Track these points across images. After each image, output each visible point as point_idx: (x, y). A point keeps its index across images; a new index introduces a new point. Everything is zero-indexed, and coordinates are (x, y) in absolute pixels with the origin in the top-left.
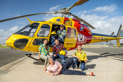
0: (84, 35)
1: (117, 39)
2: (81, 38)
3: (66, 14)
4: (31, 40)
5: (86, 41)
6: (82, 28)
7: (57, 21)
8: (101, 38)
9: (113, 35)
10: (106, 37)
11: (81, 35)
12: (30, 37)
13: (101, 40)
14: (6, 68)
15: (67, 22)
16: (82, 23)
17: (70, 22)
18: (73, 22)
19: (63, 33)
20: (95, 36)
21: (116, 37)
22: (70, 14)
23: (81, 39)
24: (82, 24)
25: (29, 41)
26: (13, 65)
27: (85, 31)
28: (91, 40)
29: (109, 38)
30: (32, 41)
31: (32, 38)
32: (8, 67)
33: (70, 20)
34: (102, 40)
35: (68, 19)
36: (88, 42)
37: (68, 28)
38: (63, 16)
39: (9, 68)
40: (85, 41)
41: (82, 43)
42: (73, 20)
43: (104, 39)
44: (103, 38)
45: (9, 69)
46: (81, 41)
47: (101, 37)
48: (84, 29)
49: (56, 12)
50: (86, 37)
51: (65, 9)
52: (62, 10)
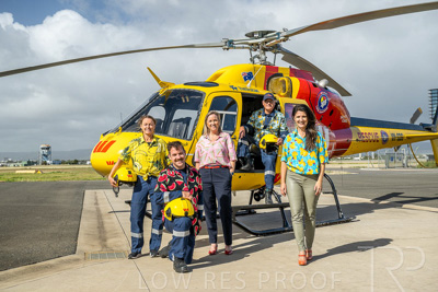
0: (328, 125)
1: (432, 139)
3: (265, 50)
5: (333, 150)
6: (323, 103)
8: (379, 135)
9: (417, 123)
10: (396, 131)
12: (185, 142)
13: (380, 142)
15: (273, 79)
16: (322, 83)
17: (284, 82)
18: (296, 82)
19: (276, 122)
20: (362, 129)
21: (429, 130)
24: (320, 88)
27: (332, 112)
28: (346, 145)
29: (406, 133)
30: (191, 154)
31: (190, 143)
33: (281, 75)
34: (385, 142)
35: (276, 69)
36: (340, 150)
37: (286, 105)
40: (330, 149)
42: (293, 72)
43: (390, 137)
44: (385, 134)
47: (378, 130)
48: (329, 104)
49: (230, 44)
50: (333, 135)
51: (263, 34)
52: (251, 35)
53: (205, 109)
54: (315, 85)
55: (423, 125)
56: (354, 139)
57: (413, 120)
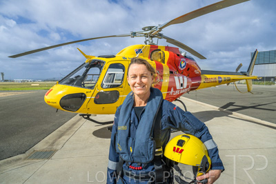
0: (188, 76)
2: (182, 82)
3: (152, 37)
4: (90, 95)
5: (190, 88)
6: (183, 64)
7: (137, 53)
8: (217, 80)
9: (239, 71)
10: (226, 76)
11: (181, 78)
12: (89, 90)
14: (49, 144)
15: (154, 53)
16: (183, 54)
17: (160, 53)
18: (167, 54)
20: (208, 76)
21: (245, 75)
22: (160, 36)
23: (182, 85)
24: (182, 57)
25: (88, 98)
26: (60, 136)
27: (188, 69)
28: (198, 84)
29: (232, 77)
30: (93, 97)
31: (93, 91)
32: (51, 141)
33: (160, 50)
34: (220, 82)
35: (157, 47)
36: (194, 87)
38: (148, 42)
39: (53, 143)
40: (188, 87)
41: (183, 91)
42: (167, 48)
43: (223, 79)
44: (221, 78)
45: (54, 147)
46: (182, 88)
47: (217, 76)
48: (187, 65)
49: (134, 34)
50: (190, 80)
51: (150, 28)
52: (144, 29)
53: (104, 71)
54: (178, 55)
55: (242, 72)
56: (202, 81)
57: (237, 70)
